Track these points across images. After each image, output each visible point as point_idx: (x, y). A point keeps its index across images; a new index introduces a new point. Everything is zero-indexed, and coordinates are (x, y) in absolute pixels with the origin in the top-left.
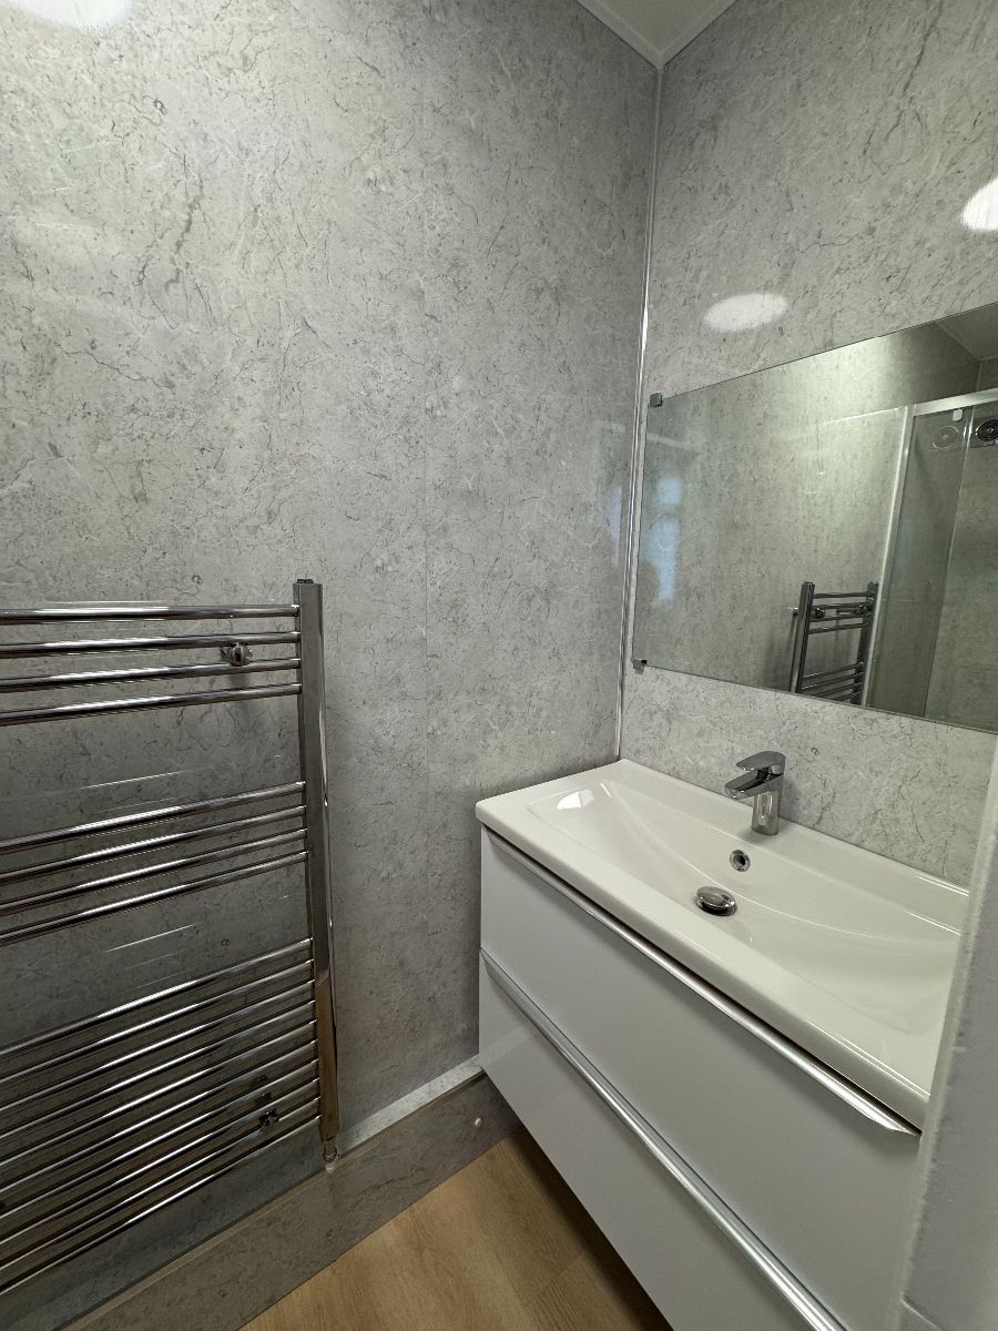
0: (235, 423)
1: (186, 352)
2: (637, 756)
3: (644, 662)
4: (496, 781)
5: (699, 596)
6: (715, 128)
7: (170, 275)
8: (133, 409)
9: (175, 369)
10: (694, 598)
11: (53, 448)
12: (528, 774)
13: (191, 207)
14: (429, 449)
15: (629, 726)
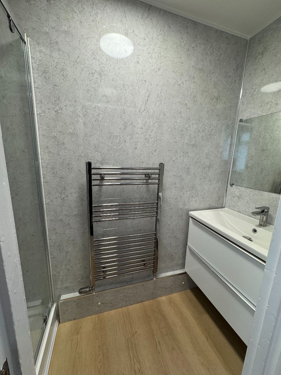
0: (151, 134)
1: (145, 122)
2: (229, 207)
3: (233, 184)
4: (194, 208)
5: (251, 168)
6: (263, 54)
7: (144, 109)
8: (136, 133)
9: (143, 126)
10: (249, 169)
11: (125, 141)
12: (201, 208)
13: (148, 97)
14: (186, 136)
15: (228, 200)
